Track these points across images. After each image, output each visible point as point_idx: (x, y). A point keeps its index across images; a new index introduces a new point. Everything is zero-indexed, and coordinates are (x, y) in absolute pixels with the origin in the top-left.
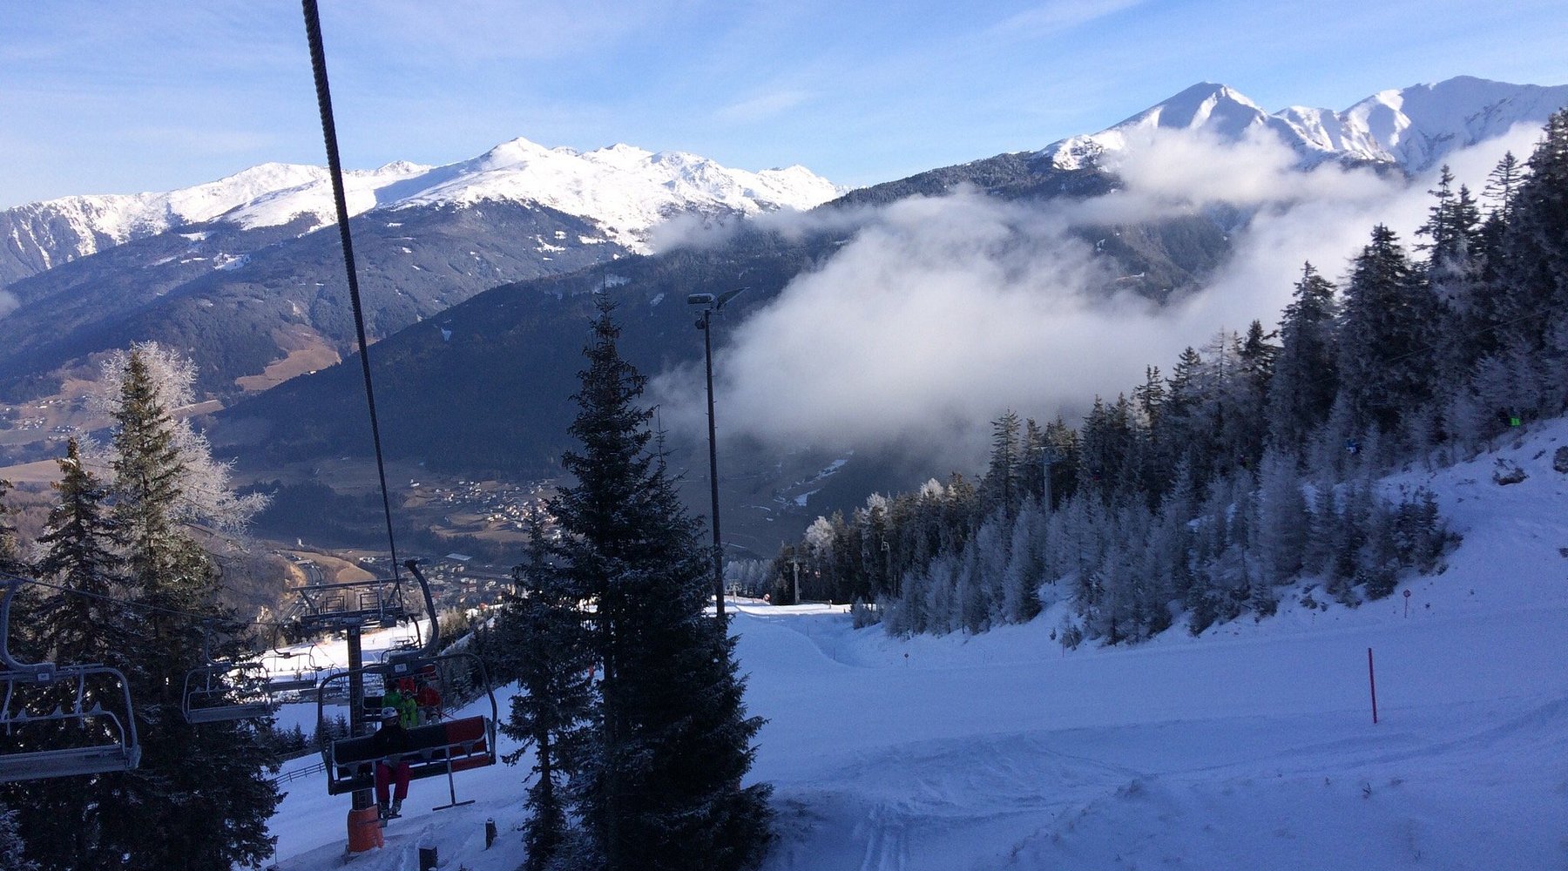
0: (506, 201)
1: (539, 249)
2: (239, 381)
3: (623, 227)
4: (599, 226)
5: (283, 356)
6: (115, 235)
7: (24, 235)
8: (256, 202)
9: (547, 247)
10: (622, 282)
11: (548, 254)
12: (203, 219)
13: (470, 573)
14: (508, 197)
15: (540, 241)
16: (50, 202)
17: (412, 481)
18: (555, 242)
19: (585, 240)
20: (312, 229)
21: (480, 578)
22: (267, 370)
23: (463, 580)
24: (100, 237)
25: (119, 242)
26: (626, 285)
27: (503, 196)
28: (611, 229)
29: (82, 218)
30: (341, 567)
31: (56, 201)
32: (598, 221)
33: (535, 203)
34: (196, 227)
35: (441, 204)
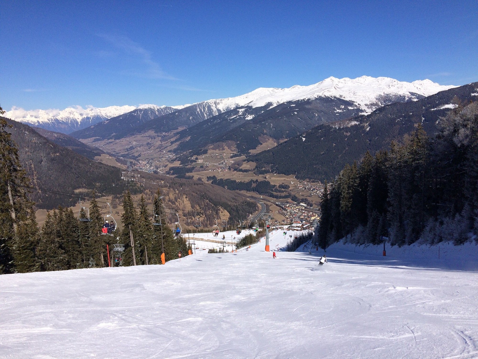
0: (326, 97)
1: (335, 111)
2: (250, 151)
3: (362, 104)
4: (355, 103)
5: (261, 144)
6: (222, 110)
7: (201, 110)
8: (257, 100)
9: (338, 111)
10: (357, 123)
11: (338, 113)
12: (243, 105)
13: (306, 209)
14: (327, 95)
15: (336, 109)
16: (207, 101)
17: (292, 182)
18: (340, 109)
19: (350, 108)
20: (271, 107)
21: (308, 211)
22: (257, 148)
23: (303, 211)
24: (219, 110)
25: (223, 112)
26: (358, 124)
27: (325, 95)
28: (359, 104)
29: (214, 105)
30: (271, 205)
31: (208, 101)
32: (354, 102)
33: (335, 97)
34: (242, 107)
35: (307, 99)
